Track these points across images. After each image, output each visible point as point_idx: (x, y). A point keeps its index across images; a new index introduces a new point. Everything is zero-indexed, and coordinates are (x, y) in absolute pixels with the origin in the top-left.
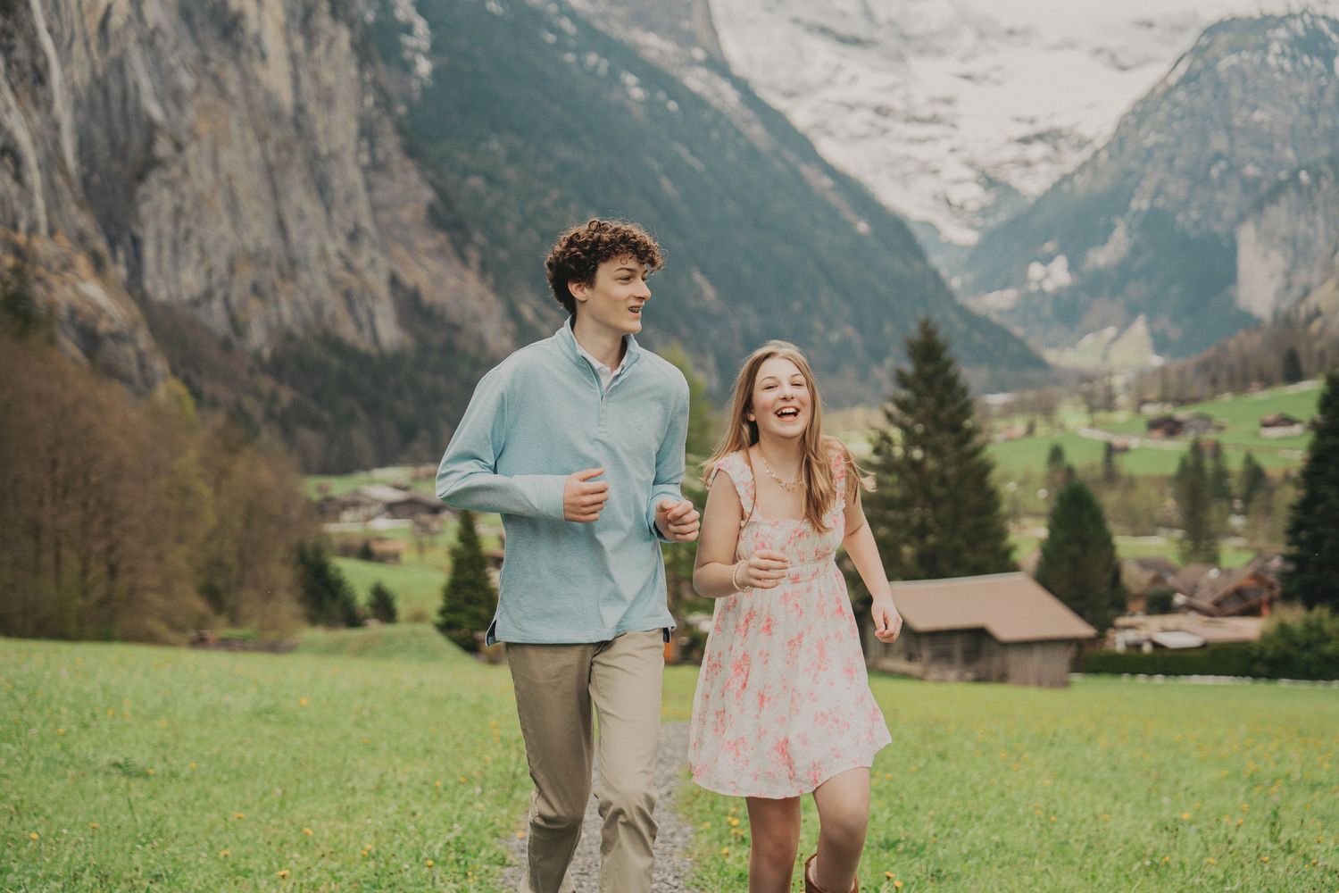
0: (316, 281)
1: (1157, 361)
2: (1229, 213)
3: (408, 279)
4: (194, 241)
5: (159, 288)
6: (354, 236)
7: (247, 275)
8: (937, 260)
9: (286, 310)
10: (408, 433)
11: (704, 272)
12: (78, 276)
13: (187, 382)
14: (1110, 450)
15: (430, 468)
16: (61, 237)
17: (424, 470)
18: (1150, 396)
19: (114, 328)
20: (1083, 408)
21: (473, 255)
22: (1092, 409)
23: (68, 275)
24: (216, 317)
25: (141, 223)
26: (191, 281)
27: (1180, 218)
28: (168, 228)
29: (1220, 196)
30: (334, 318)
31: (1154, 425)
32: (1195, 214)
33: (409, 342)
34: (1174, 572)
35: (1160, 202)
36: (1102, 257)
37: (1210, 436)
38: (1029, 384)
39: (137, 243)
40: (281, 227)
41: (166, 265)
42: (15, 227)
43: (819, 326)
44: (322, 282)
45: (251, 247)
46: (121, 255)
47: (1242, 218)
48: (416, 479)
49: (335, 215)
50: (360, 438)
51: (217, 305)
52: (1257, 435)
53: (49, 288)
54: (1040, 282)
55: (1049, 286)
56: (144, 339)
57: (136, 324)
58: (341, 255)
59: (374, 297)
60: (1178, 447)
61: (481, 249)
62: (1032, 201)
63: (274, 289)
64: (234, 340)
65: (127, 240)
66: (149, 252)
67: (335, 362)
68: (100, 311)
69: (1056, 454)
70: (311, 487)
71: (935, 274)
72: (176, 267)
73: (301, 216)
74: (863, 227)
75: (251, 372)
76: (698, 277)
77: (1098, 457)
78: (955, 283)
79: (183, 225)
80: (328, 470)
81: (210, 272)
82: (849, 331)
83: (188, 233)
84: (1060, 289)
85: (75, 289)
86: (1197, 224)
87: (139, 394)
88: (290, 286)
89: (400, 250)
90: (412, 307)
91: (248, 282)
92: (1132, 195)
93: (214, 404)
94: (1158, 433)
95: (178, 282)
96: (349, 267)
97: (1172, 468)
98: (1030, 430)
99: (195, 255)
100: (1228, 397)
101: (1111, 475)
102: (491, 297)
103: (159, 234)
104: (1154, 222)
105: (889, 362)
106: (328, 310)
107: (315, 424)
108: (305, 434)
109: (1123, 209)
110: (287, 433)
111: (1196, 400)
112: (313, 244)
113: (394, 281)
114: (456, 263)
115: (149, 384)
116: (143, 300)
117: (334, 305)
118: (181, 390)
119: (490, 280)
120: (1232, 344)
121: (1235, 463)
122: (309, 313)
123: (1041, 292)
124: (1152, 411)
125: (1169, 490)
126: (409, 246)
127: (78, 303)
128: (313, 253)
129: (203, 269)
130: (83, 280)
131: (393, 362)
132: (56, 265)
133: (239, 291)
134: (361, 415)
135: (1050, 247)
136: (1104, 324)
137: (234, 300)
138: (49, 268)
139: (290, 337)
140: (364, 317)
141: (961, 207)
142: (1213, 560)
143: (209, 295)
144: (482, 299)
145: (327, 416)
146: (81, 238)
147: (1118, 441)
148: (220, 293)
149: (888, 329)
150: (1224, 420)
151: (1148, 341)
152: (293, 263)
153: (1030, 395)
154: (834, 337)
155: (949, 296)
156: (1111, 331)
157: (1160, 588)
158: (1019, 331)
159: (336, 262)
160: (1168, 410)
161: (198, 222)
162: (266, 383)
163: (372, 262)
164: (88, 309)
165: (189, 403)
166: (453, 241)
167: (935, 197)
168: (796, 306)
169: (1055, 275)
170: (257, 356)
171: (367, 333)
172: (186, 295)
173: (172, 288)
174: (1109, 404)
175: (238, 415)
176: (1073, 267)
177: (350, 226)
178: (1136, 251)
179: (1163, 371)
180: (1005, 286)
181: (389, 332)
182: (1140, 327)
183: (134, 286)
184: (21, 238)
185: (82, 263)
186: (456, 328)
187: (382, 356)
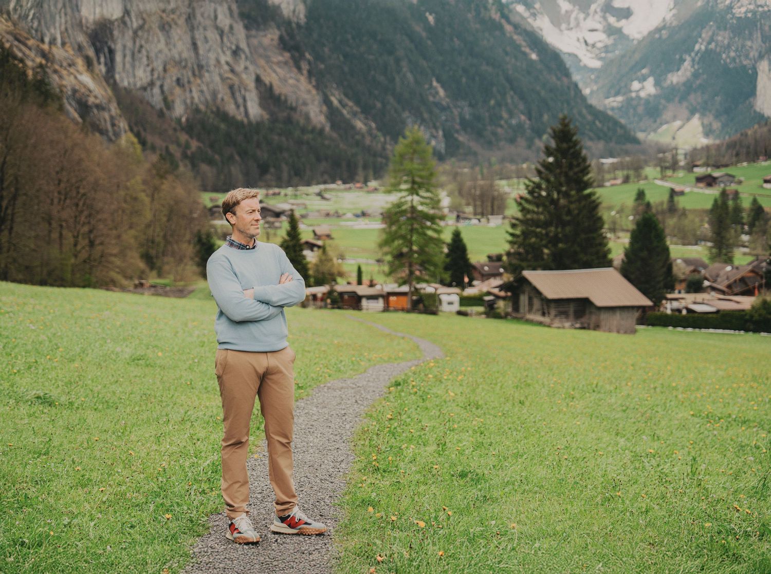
0: (213, 78)
1: (704, 141)
2: (753, 54)
3: (267, 80)
4: (144, 52)
5: (124, 80)
6: (236, 53)
7: (174, 73)
8: (576, 77)
9: (196, 95)
10: (264, 169)
11: (438, 81)
12: (78, 71)
13: (138, 135)
14: (673, 193)
15: (277, 190)
16: (68, 47)
17: (271, 192)
18: (698, 163)
19: (97, 101)
20: (658, 169)
21: (305, 66)
22: (664, 169)
23: (72, 70)
24: (156, 97)
25: (114, 41)
26: (142, 76)
27: (724, 56)
28: (129, 44)
29: (749, 43)
30: (223, 100)
31: (699, 180)
32: (732, 54)
33: (266, 116)
34: (705, 267)
35: (712, 46)
36: (675, 78)
37: (733, 187)
38: (627, 153)
39: (111, 52)
40: (195, 45)
41: (128, 66)
42: (42, 41)
43: (505, 115)
44: (217, 79)
45: (177, 57)
46: (102, 60)
47: (761, 57)
48: (267, 195)
49: (225, 39)
50: (236, 171)
51: (156, 90)
52: (762, 187)
53: (61, 77)
54: (638, 91)
55: (643, 94)
56: (114, 109)
57: (109, 101)
58: (227, 63)
59: (246, 90)
60: (714, 192)
61: (310, 63)
62: (635, 42)
63: (189, 82)
64: (165, 110)
65: (106, 50)
66: (118, 58)
67: (223, 126)
68: (90, 91)
69: (641, 195)
70: (207, 199)
71: (576, 85)
72: (133, 67)
73: (206, 40)
74: (534, 56)
75: (175, 130)
76: (435, 84)
77: (665, 197)
78: (586, 91)
79: (138, 44)
80: (216, 189)
81: (153, 70)
82: (523, 117)
83: (141, 46)
84: (649, 95)
85: (76, 77)
86: (734, 59)
87: (110, 140)
88: (199, 81)
89: (262, 62)
90: (268, 96)
91: (174, 78)
92: (697, 42)
93: (153, 148)
94: (701, 185)
95: (134, 76)
96: (232, 71)
97: (709, 205)
98: (626, 180)
99: (145, 60)
100: (745, 164)
101: (672, 208)
102: (314, 92)
103: (124, 47)
104: (708, 59)
105: (545, 137)
106: (220, 96)
107: (211, 162)
108: (204, 167)
109: (689, 50)
110: (194, 166)
111: (726, 166)
112: (212, 56)
113: (258, 80)
114: (295, 70)
115: (117, 135)
116: (114, 86)
117: (223, 93)
118: (135, 140)
119: (314, 83)
120: (750, 132)
121: (746, 204)
122: (209, 98)
123: (638, 97)
124: (700, 171)
125: (706, 219)
126: (268, 59)
127: (77, 87)
128: (212, 62)
129: (149, 69)
130: (81, 74)
131: (257, 127)
132: (65, 64)
133: (169, 82)
134: (237, 158)
135: (644, 71)
136: (675, 118)
137: (166, 88)
138: (61, 66)
139: (197, 110)
140: (240, 101)
141: (593, 46)
142: (729, 260)
143: (152, 84)
144: (309, 92)
145: (217, 157)
146: (80, 48)
147: (678, 188)
148: (158, 83)
149: (546, 117)
150: (742, 178)
151: (700, 129)
152: (200, 67)
153: (628, 159)
154: (514, 122)
155: (584, 99)
156: (678, 123)
157: (697, 276)
158: (623, 121)
159: (226, 68)
160: (709, 170)
161: (147, 41)
162: (183, 137)
163: (246, 68)
164: (83, 90)
165: (139, 147)
166: (293, 57)
167: (578, 40)
168: (492, 102)
169: (647, 88)
170: (179, 121)
171: (242, 109)
172: (139, 84)
173: (131, 80)
174: (674, 166)
175: (167, 156)
176: (657, 84)
177: (234, 47)
178: (696, 75)
179: (707, 148)
180: (617, 94)
181: (255, 110)
182: (696, 121)
183: (109, 78)
184: (46, 47)
185: (80, 62)
186: (293, 109)
187: (250, 123)
